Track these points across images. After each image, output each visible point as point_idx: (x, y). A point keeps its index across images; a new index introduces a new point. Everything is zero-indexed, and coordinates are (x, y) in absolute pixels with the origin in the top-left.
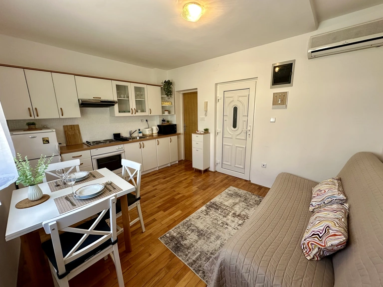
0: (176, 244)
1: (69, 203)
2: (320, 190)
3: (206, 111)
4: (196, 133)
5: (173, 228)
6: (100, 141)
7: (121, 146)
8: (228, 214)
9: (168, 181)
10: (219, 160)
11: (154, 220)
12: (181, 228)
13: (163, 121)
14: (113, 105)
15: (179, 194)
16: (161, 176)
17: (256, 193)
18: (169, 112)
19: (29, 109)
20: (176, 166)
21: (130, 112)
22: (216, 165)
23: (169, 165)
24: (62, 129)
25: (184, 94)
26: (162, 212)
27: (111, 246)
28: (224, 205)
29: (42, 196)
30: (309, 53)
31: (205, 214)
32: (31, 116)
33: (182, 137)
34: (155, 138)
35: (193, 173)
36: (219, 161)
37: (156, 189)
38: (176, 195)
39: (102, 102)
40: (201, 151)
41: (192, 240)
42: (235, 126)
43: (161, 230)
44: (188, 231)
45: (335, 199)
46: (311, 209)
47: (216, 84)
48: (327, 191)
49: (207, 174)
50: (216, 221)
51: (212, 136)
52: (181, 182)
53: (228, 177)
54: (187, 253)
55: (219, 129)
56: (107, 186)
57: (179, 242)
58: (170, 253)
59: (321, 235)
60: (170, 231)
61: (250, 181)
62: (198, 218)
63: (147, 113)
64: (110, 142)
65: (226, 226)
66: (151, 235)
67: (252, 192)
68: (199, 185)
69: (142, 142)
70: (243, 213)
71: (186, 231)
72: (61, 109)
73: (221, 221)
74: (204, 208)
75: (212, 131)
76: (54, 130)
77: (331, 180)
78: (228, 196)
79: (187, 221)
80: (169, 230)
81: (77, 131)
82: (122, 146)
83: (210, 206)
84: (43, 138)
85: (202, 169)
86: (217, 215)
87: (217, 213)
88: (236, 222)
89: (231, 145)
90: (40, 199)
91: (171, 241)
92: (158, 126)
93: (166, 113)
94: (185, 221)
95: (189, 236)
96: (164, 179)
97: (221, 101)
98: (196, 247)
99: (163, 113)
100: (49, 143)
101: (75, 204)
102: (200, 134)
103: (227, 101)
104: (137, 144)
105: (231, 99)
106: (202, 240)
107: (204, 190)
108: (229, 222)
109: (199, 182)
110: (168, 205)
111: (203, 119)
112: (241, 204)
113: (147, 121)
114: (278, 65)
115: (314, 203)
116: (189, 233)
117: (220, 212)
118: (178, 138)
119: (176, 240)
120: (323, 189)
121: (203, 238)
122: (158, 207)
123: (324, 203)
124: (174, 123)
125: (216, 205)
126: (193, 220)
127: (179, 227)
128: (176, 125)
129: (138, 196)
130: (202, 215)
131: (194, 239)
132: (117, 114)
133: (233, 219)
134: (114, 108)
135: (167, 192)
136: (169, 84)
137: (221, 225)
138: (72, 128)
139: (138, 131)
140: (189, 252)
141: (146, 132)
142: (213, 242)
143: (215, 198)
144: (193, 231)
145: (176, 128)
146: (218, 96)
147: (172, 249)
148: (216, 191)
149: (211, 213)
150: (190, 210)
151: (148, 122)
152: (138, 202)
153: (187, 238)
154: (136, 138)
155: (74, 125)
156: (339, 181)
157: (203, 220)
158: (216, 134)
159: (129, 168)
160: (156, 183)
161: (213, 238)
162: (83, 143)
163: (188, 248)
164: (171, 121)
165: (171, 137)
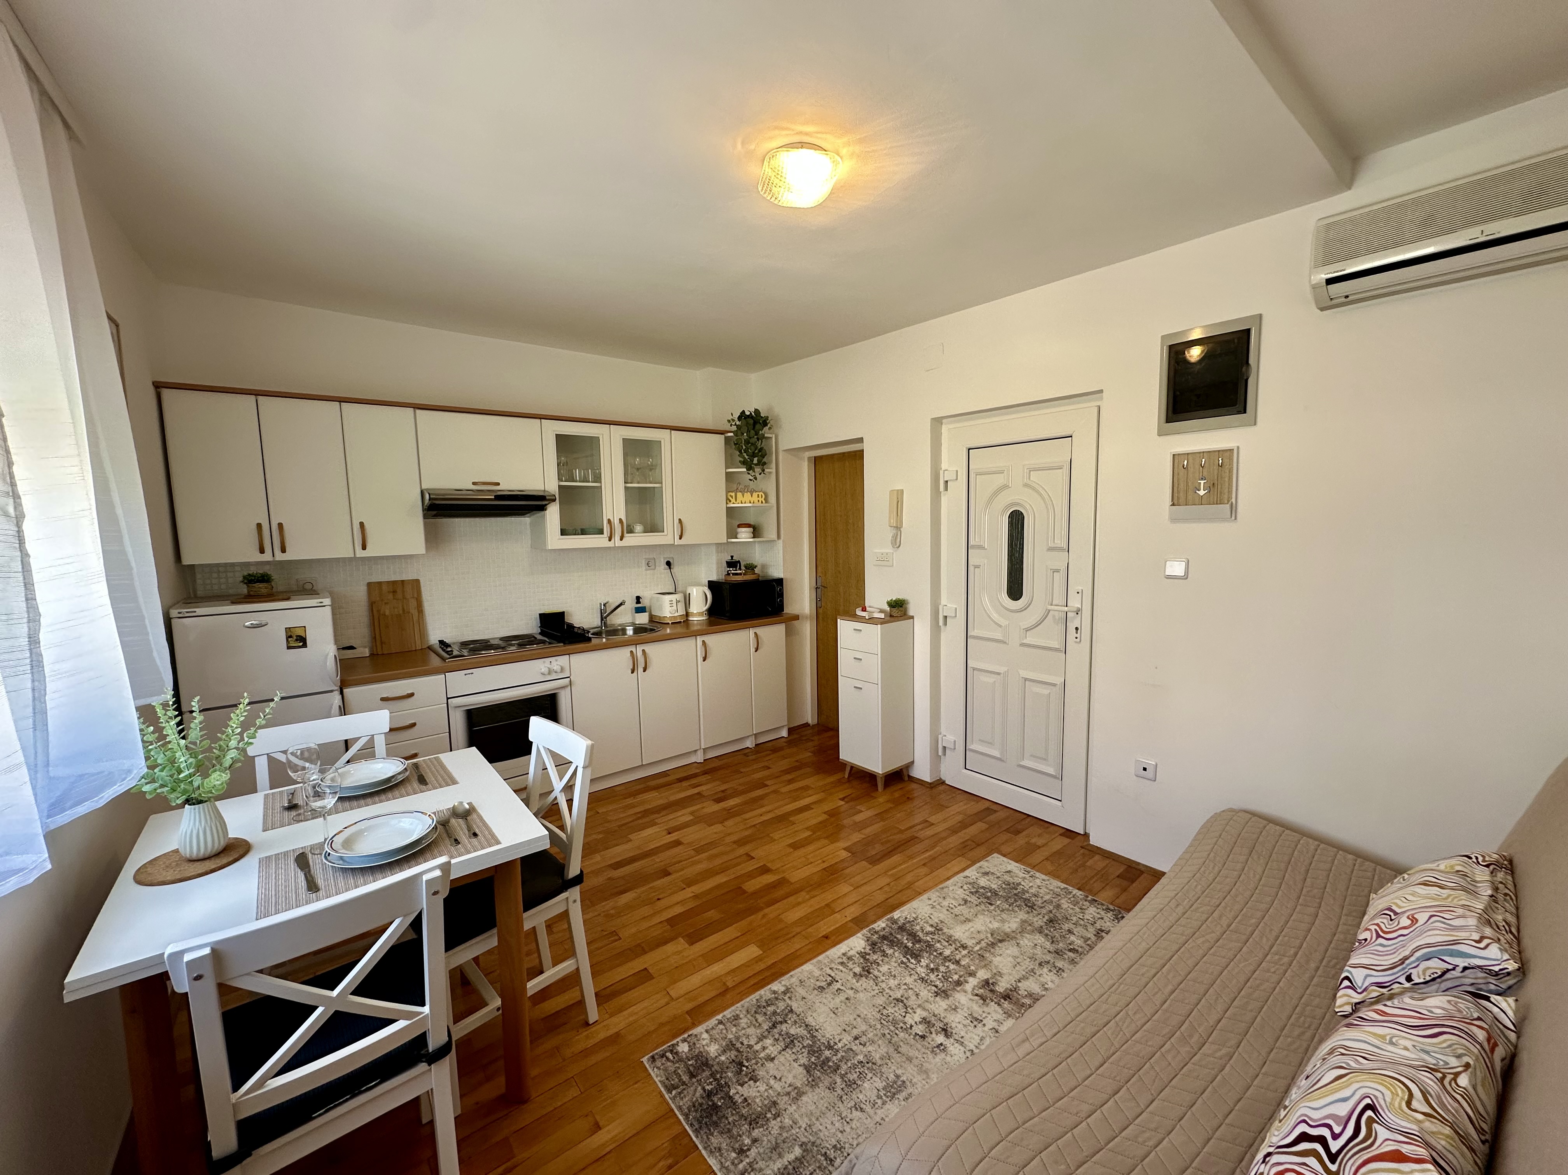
0: (709, 1094)
1: (301, 876)
2: (1391, 913)
3: (898, 528)
4: (854, 617)
5: (713, 1022)
6: (487, 641)
7: (558, 662)
8: (958, 983)
9: (730, 814)
10: (951, 735)
11: (645, 976)
12: (744, 1022)
13: (732, 564)
14: (543, 508)
15: (765, 870)
16: (708, 788)
17: (1108, 894)
18: (756, 531)
19: (259, 526)
20: (775, 750)
21: (601, 532)
22: (938, 753)
23: (749, 744)
24: (360, 593)
25: (817, 461)
26: (680, 944)
27: (423, 1067)
28: (950, 940)
29: (223, 843)
30: (1314, 287)
31: (858, 970)
32: (262, 551)
33: (807, 631)
34: (695, 634)
35: (840, 782)
36: (950, 738)
37: (678, 843)
38: (751, 875)
39: (498, 497)
40: (874, 694)
41: (777, 1086)
42: (1015, 590)
43: (662, 1025)
44: (768, 1042)
45: (1462, 963)
46: (1344, 1000)
47: (937, 422)
48: (1422, 918)
49: (896, 791)
50: (896, 1011)
51: (921, 629)
52: (783, 819)
53: (993, 807)
54: (747, 1141)
55: (951, 603)
56: (453, 821)
57: (722, 1088)
58: (675, 1131)
59: (1335, 1146)
60: (694, 1031)
61: (1086, 835)
62: (822, 989)
63: (667, 537)
64: (520, 645)
65: (941, 1039)
66: (615, 1039)
67: (1090, 892)
68: (856, 837)
69: (640, 649)
70: (1031, 985)
71: (761, 1039)
72: (362, 524)
73: (919, 1014)
74: (857, 943)
75: (919, 608)
76: (327, 601)
77: (1457, 864)
78: (973, 899)
79: (776, 997)
80: (694, 1025)
81: (413, 603)
82: (563, 660)
83: (884, 938)
84: (288, 630)
85: (878, 767)
86: (909, 980)
87: (911, 971)
88: (990, 1023)
89: (1002, 669)
90: (217, 855)
91: (692, 1076)
92: (712, 585)
93: (744, 535)
94: (765, 993)
95: (769, 1065)
96: (719, 801)
97: (958, 489)
98: (787, 1122)
99: (732, 533)
100: (305, 645)
101: (320, 882)
102: (872, 621)
103: (983, 487)
104: (620, 657)
105: (999, 480)
106: (821, 1091)
107: (874, 861)
108: (956, 1021)
109: (860, 826)
110: (712, 914)
111: (884, 561)
112: (1026, 941)
113: (668, 564)
114: (1196, 335)
115: (1358, 976)
116: (772, 1050)
117: (922, 971)
118: (789, 633)
119: (712, 1075)
120: (1406, 906)
121: (827, 1081)
122: (671, 921)
123: (1409, 979)
124: (776, 572)
125: (913, 936)
126: (801, 992)
127: (737, 1017)
128: (780, 581)
129: (573, 871)
130: (844, 976)
131: (790, 1079)
132: (554, 540)
133: (977, 1009)
134: (544, 516)
135: (718, 861)
136: (755, 423)
137: (920, 1029)
138: (394, 592)
139: (631, 604)
140: (755, 1141)
141: (661, 608)
142: (868, 1108)
143: (915, 904)
144: (790, 1042)
145: (781, 595)
146: (944, 466)
147: (686, 1116)
148: (924, 870)
149: (884, 968)
150: (797, 944)
151: (676, 569)
152: (574, 893)
153: (761, 1073)
154: (624, 631)
155: (403, 581)
156: (1500, 876)
157: (842, 997)
158: (938, 622)
159: (554, 755)
160: (683, 816)
161: (870, 1088)
162: (430, 648)
163: (755, 1121)
164: (764, 566)
165: (761, 631)
